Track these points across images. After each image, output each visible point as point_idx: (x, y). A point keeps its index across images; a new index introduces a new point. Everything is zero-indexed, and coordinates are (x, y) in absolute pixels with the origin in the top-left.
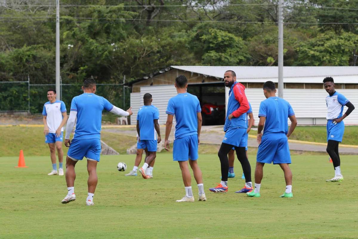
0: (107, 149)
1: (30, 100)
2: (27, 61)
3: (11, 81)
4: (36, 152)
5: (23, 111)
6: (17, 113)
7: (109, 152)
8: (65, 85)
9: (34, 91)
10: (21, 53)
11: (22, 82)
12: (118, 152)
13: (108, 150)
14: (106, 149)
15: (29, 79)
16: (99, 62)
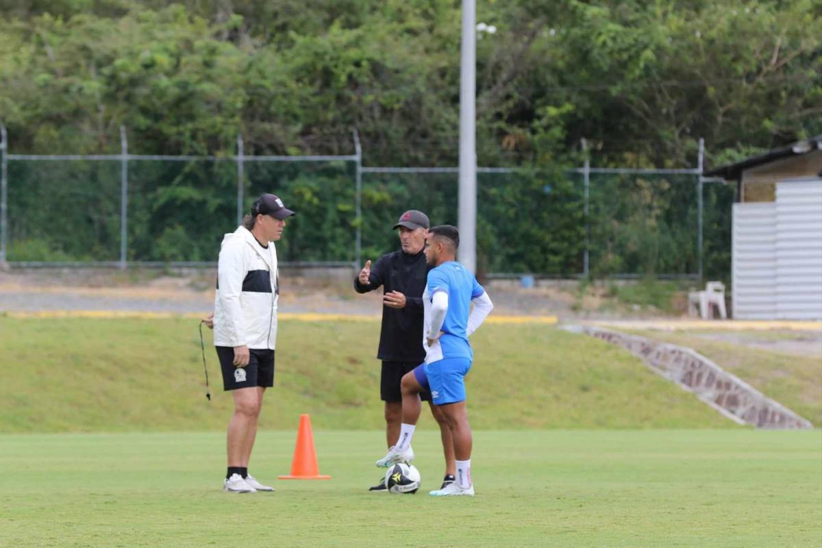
0: (759, 408)
1: (362, 224)
2: (353, 82)
3: (294, 156)
4: (524, 413)
5: (337, 263)
6: (315, 272)
7: (769, 417)
8: (488, 170)
9: (378, 190)
10: (325, 53)
11: (337, 161)
12: (807, 418)
13: (765, 411)
14: (753, 408)
15: (358, 148)
16: (615, 91)
